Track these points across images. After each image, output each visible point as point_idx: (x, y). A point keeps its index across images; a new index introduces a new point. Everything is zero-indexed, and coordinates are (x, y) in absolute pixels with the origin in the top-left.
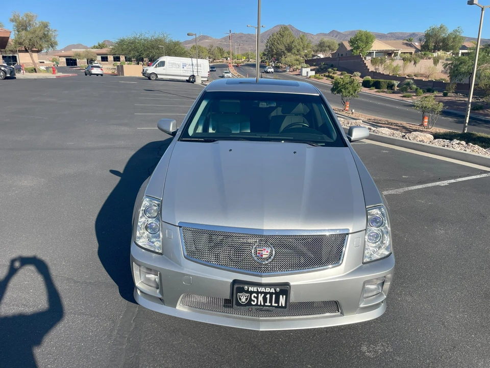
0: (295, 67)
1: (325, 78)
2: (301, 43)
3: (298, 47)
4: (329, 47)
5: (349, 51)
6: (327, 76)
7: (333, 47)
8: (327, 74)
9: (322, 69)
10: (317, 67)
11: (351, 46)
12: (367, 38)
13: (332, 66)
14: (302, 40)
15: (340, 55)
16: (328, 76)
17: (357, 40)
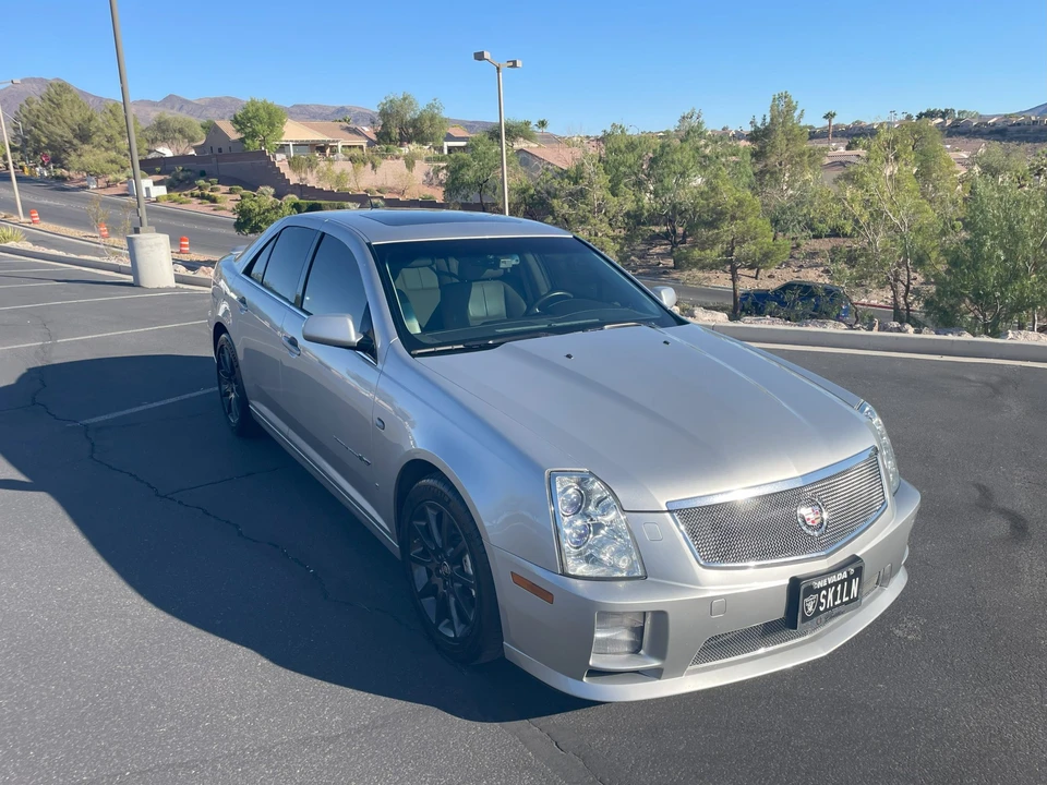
0: (111, 177)
1: (195, 201)
2: (113, 123)
3: (109, 132)
4: (181, 131)
5: (234, 142)
6: (197, 197)
7: (191, 134)
8: (197, 192)
9: (181, 181)
10: (168, 177)
11: (238, 131)
12: (270, 114)
13: (203, 174)
14: (114, 115)
15: (216, 151)
16: (202, 197)
17: (249, 119)
